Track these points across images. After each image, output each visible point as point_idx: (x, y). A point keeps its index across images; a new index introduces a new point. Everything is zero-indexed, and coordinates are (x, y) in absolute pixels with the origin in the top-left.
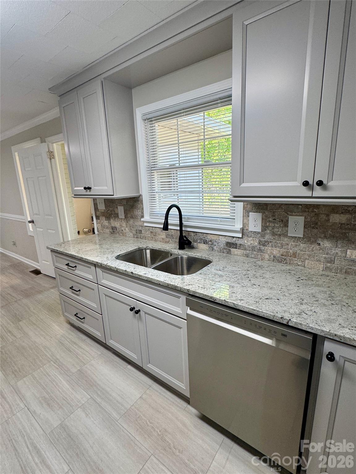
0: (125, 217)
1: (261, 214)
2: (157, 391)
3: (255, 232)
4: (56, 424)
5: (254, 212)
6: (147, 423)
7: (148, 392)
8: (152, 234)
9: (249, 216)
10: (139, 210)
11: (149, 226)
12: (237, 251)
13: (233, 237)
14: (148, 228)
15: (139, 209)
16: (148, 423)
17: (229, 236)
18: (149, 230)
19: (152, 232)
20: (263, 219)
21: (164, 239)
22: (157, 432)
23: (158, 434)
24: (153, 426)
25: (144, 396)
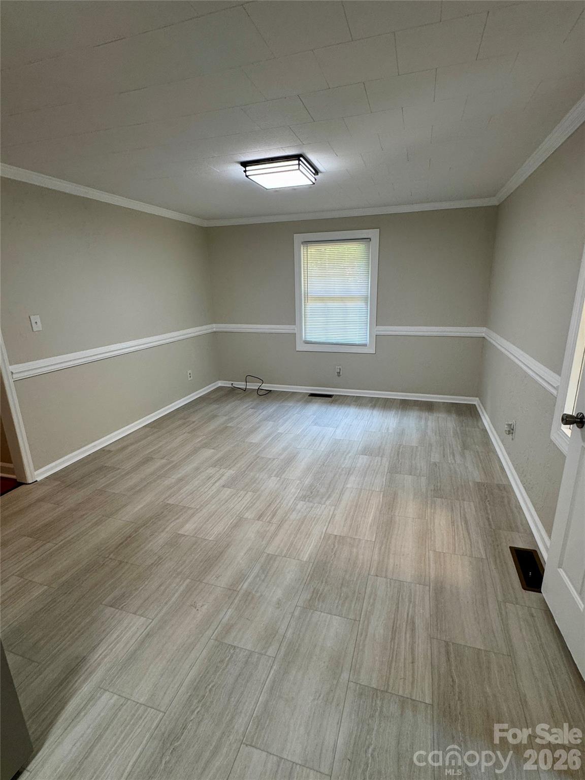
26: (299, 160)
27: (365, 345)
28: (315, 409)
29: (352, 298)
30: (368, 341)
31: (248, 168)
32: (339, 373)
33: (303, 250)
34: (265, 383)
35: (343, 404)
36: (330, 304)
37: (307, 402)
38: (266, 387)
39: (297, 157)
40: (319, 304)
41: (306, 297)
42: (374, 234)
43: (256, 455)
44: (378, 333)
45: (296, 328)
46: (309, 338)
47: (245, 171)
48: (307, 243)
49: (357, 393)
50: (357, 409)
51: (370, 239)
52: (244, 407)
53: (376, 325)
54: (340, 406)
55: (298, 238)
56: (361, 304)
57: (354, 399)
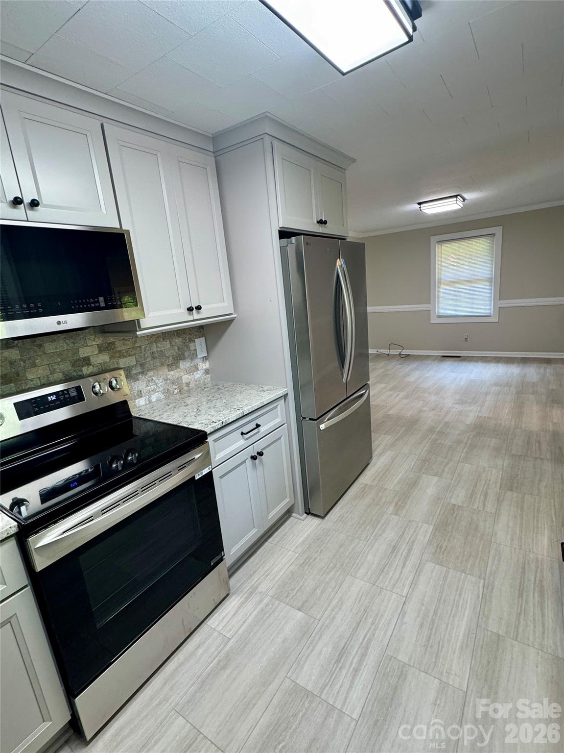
4: (403, 657)
26: (457, 197)
27: (490, 316)
28: (447, 365)
29: (477, 281)
30: (492, 313)
31: (422, 206)
32: (467, 338)
33: (438, 248)
34: (405, 349)
35: (471, 361)
36: (459, 286)
37: (442, 361)
38: (405, 352)
39: (456, 196)
40: (451, 288)
41: (440, 282)
42: (498, 231)
43: (416, 386)
44: (501, 306)
45: (431, 307)
46: (442, 313)
47: (420, 208)
48: (441, 242)
49: (482, 354)
50: (484, 364)
51: (494, 234)
52: (393, 364)
53: (500, 300)
54: (469, 362)
55: (433, 239)
56: (487, 285)
57: (480, 358)
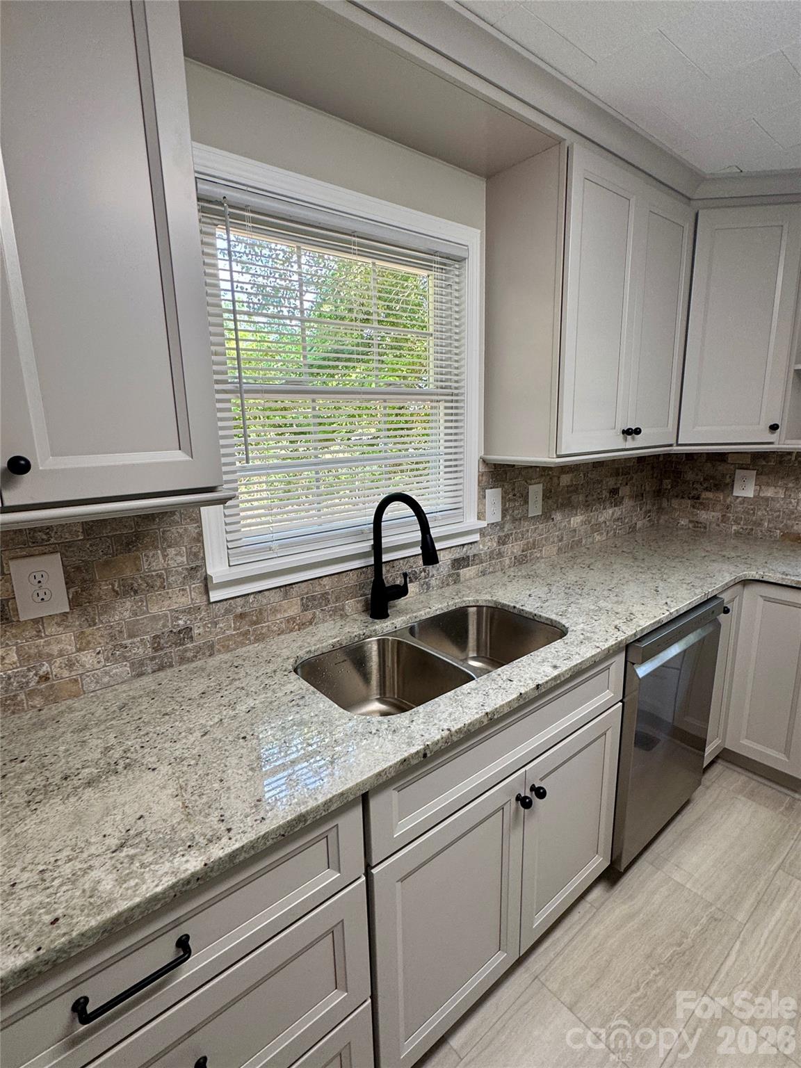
0: (74, 603)
1: (501, 489)
2: (552, 961)
3: (493, 524)
5: (491, 488)
6: (639, 998)
7: (554, 986)
8: (244, 622)
9: (485, 497)
10: (172, 551)
11: (226, 600)
12: (469, 570)
13: (463, 545)
14: (226, 604)
15: (177, 544)
16: (638, 994)
17: (456, 546)
18: (227, 611)
19: (242, 616)
20: (502, 497)
21: (295, 618)
22: (656, 975)
23: (660, 974)
24: (645, 982)
25: (566, 997)
